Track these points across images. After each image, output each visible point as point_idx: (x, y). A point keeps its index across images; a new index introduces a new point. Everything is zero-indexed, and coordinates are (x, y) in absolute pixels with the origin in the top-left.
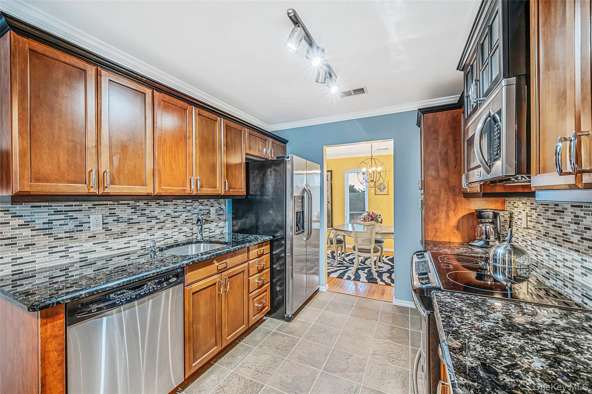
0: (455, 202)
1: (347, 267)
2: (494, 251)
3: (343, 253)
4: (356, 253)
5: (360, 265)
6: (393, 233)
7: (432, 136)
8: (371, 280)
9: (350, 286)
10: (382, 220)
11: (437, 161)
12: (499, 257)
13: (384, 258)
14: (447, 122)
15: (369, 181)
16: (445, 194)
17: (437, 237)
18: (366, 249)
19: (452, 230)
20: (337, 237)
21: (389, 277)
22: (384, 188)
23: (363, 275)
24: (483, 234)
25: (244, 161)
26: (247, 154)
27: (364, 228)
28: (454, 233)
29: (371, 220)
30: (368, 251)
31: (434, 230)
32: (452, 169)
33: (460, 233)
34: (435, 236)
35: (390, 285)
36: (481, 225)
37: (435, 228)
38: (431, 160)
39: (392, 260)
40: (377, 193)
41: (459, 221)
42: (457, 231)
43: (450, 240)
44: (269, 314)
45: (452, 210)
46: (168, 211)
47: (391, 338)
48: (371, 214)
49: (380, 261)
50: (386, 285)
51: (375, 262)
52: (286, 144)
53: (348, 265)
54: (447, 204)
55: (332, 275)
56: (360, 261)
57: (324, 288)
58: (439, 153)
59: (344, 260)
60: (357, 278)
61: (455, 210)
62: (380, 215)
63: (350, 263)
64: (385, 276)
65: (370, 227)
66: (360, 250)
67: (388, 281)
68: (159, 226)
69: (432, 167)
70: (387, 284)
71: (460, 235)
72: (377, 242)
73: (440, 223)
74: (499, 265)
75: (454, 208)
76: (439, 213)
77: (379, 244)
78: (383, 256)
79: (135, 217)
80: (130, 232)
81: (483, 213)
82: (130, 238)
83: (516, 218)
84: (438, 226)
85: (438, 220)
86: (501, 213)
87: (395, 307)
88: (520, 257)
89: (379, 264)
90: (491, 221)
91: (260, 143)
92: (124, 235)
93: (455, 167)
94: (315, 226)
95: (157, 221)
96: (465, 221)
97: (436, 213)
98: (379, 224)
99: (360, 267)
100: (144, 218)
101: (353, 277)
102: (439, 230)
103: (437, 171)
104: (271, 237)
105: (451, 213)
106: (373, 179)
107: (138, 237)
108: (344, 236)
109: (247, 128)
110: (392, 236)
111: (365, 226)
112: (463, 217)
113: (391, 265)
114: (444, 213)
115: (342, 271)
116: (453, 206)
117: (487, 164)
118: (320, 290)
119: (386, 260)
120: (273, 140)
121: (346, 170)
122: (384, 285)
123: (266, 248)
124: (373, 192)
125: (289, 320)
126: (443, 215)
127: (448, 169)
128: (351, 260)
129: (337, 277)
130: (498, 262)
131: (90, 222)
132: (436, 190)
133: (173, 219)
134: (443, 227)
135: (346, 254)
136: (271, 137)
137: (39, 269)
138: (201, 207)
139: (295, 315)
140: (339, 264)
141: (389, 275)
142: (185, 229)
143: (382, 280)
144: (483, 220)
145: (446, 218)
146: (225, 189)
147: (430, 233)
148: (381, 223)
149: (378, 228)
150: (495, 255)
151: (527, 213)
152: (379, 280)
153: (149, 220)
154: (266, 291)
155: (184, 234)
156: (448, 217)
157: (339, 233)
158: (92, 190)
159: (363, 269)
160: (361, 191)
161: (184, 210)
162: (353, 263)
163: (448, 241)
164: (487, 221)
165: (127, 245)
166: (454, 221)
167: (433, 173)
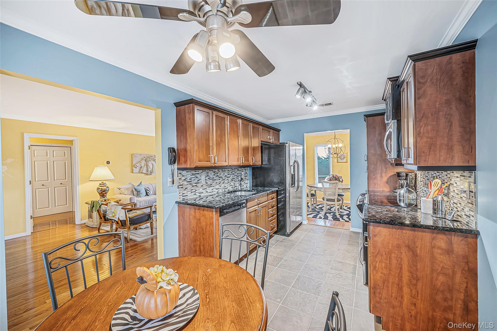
0: (386, 168)
1: (319, 212)
2: (399, 192)
3: (315, 204)
4: (325, 202)
5: (327, 211)
6: (350, 189)
7: (372, 130)
8: (335, 218)
9: (321, 222)
10: (342, 180)
11: (375, 145)
12: (402, 194)
13: (344, 207)
14: (381, 122)
15: (333, 153)
16: (380, 164)
17: (376, 188)
18: (332, 199)
20: (311, 192)
21: (348, 218)
22: (344, 158)
23: (330, 217)
24: (400, 186)
25: (260, 145)
26: (261, 141)
27: (330, 186)
28: (385, 185)
29: (335, 180)
30: (333, 200)
31: (374, 184)
34: (374, 187)
35: (349, 222)
36: (400, 181)
37: (374, 183)
38: (371, 143)
39: (349, 208)
40: (338, 162)
41: (388, 178)
42: (387, 184)
43: (383, 190)
44: (276, 233)
45: (384, 172)
46: (226, 174)
47: (348, 245)
48: (335, 176)
49: (341, 208)
51: (338, 209)
52: (279, 132)
53: (319, 211)
54: (381, 169)
55: (309, 216)
56: (327, 209)
57: (305, 222)
58: (376, 141)
59: (315, 208)
60: (326, 218)
61: (386, 172)
62: (341, 177)
63: (320, 210)
64: (345, 217)
65: (334, 185)
66: (328, 200)
67: (348, 220)
68: (223, 182)
69: (372, 148)
70: (346, 221)
71: (389, 186)
72: (339, 195)
73: (377, 180)
74: (402, 198)
75: (385, 172)
76: (376, 174)
77: (341, 197)
78: (344, 206)
79: (214, 177)
80: (214, 184)
81: (400, 174)
82: (213, 188)
85: (376, 179)
86: (410, 174)
87: (351, 232)
88: (411, 194)
89: (341, 210)
90: (405, 178)
91: (267, 133)
92: (211, 186)
94: (301, 184)
95: (222, 179)
96: (391, 179)
98: (340, 183)
99: (327, 212)
100: (217, 178)
101: (323, 217)
102: (376, 184)
103: (375, 150)
104: (278, 189)
105: (384, 175)
106: (336, 152)
107: (216, 187)
108: (315, 191)
109: (261, 126)
110: (349, 190)
111: (330, 184)
112: (390, 176)
113: (349, 211)
114: (379, 174)
115: (315, 214)
116: (384, 170)
117: (389, 152)
118: (303, 223)
119: (346, 208)
120: (273, 131)
121: (315, 145)
122: (344, 222)
123: (274, 195)
124: (336, 160)
125: (288, 235)
126: (379, 176)
127: (382, 149)
128: (321, 208)
129: (312, 217)
131: (201, 179)
132: (375, 161)
133: (228, 178)
134: (379, 182)
135: (317, 204)
136: (272, 129)
137: (189, 199)
138: (238, 172)
139: (292, 233)
140: (312, 210)
141: (348, 216)
142: (232, 184)
143: (343, 219)
144: (401, 178)
145: (381, 177)
146: (253, 162)
147: (371, 186)
148: (342, 182)
149: (340, 185)
150: (400, 194)
152: (341, 219)
153: (219, 178)
154: (275, 219)
155: (232, 186)
156: (382, 176)
157: (312, 189)
158: (212, 165)
159: (330, 213)
160: (324, 158)
161: (231, 173)
162: (323, 210)
164: (403, 178)
165: (212, 191)
166: (385, 179)
167: (372, 151)
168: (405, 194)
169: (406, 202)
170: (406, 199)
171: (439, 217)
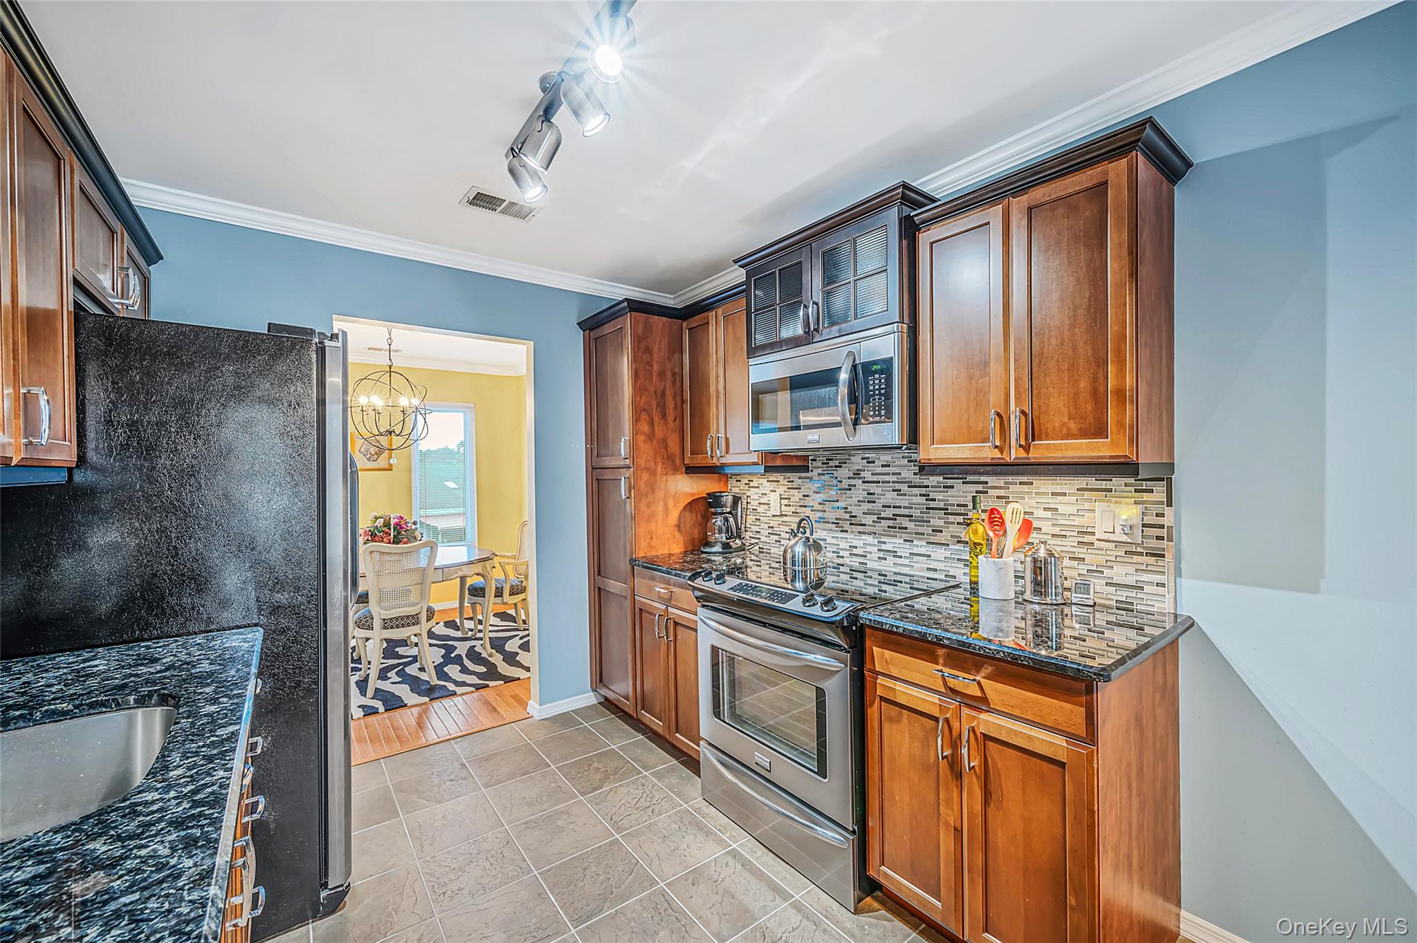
4: (377, 633)
7: (645, 356)
11: (651, 406)
16: (662, 468)
17: (653, 548)
18: (408, 617)
19: (672, 532)
25: (69, 305)
28: (674, 537)
29: (394, 536)
31: (648, 536)
32: (671, 423)
33: (681, 534)
34: (650, 545)
37: (649, 533)
38: (642, 403)
41: (681, 513)
42: (678, 533)
43: (669, 550)
45: (672, 496)
48: (394, 521)
50: (477, 689)
54: (665, 486)
58: (653, 392)
61: (675, 495)
64: (455, 673)
69: (644, 416)
71: (681, 539)
73: (656, 522)
76: (654, 503)
83: (754, 503)
84: (653, 526)
85: (654, 517)
87: (546, 723)
90: (728, 510)
91: (101, 238)
93: (675, 420)
96: (687, 514)
97: (650, 503)
102: (654, 536)
103: (652, 424)
105: (670, 503)
112: (685, 508)
114: (661, 503)
120: (129, 240)
122: (472, 692)
126: (660, 507)
127: (666, 423)
130: (797, 565)
132: (651, 461)
134: (660, 529)
136: (125, 226)
143: (459, 684)
144: (719, 510)
145: (663, 512)
147: (643, 542)
151: (781, 495)
152: (450, 686)
156: (666, 510)
163: (667, 552)
164: (725, 511)
166: (674, 515)
167: (645, 427)
168: (808, 554)
169: (812, 578)
170: (810, 570)
171: (1049, 602)
